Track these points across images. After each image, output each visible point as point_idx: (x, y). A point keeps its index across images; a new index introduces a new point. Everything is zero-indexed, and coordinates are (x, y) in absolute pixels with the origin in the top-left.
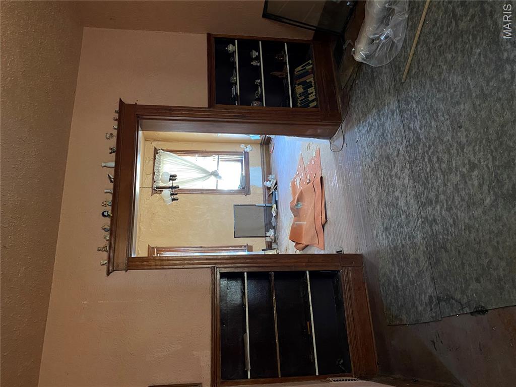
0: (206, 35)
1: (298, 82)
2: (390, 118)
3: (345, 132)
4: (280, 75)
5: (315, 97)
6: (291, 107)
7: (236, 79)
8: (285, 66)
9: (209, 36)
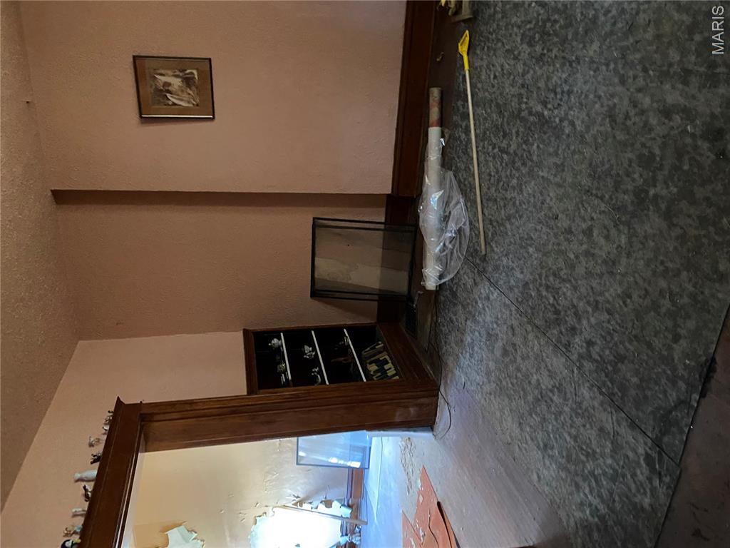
0: (242, 332)
1: (368, 361)
2: (488, 307)
3: (447, 396)
4: (345, 360)
5: (395, 372)
6: (365, 380)
7: (286, 365)
8: (349, 350)
9: (246, 332)
